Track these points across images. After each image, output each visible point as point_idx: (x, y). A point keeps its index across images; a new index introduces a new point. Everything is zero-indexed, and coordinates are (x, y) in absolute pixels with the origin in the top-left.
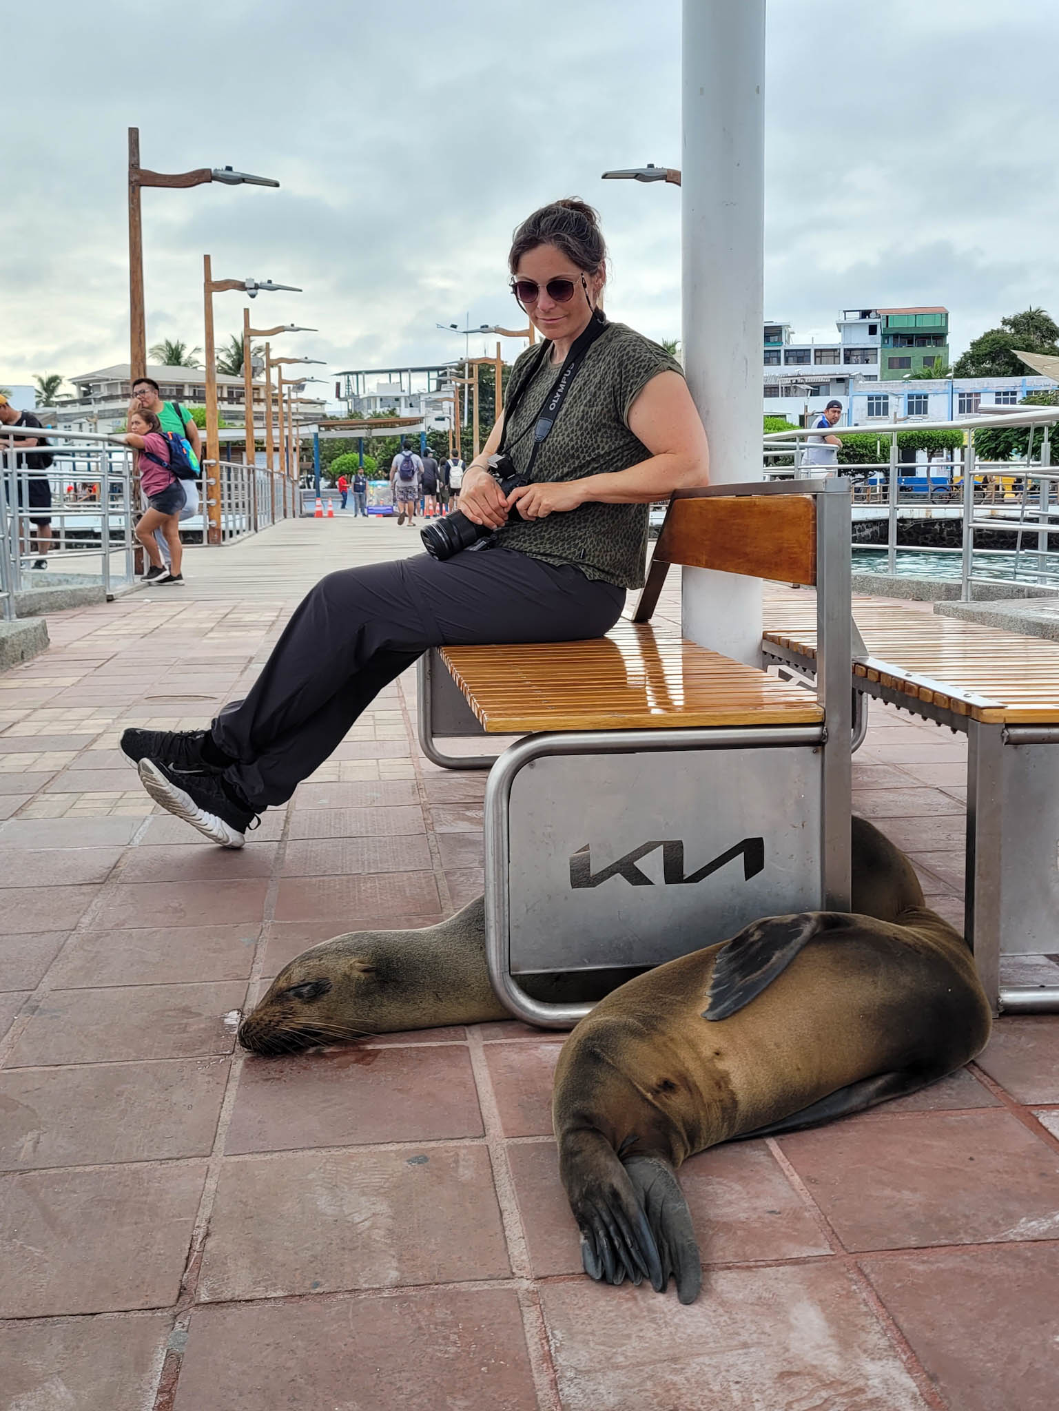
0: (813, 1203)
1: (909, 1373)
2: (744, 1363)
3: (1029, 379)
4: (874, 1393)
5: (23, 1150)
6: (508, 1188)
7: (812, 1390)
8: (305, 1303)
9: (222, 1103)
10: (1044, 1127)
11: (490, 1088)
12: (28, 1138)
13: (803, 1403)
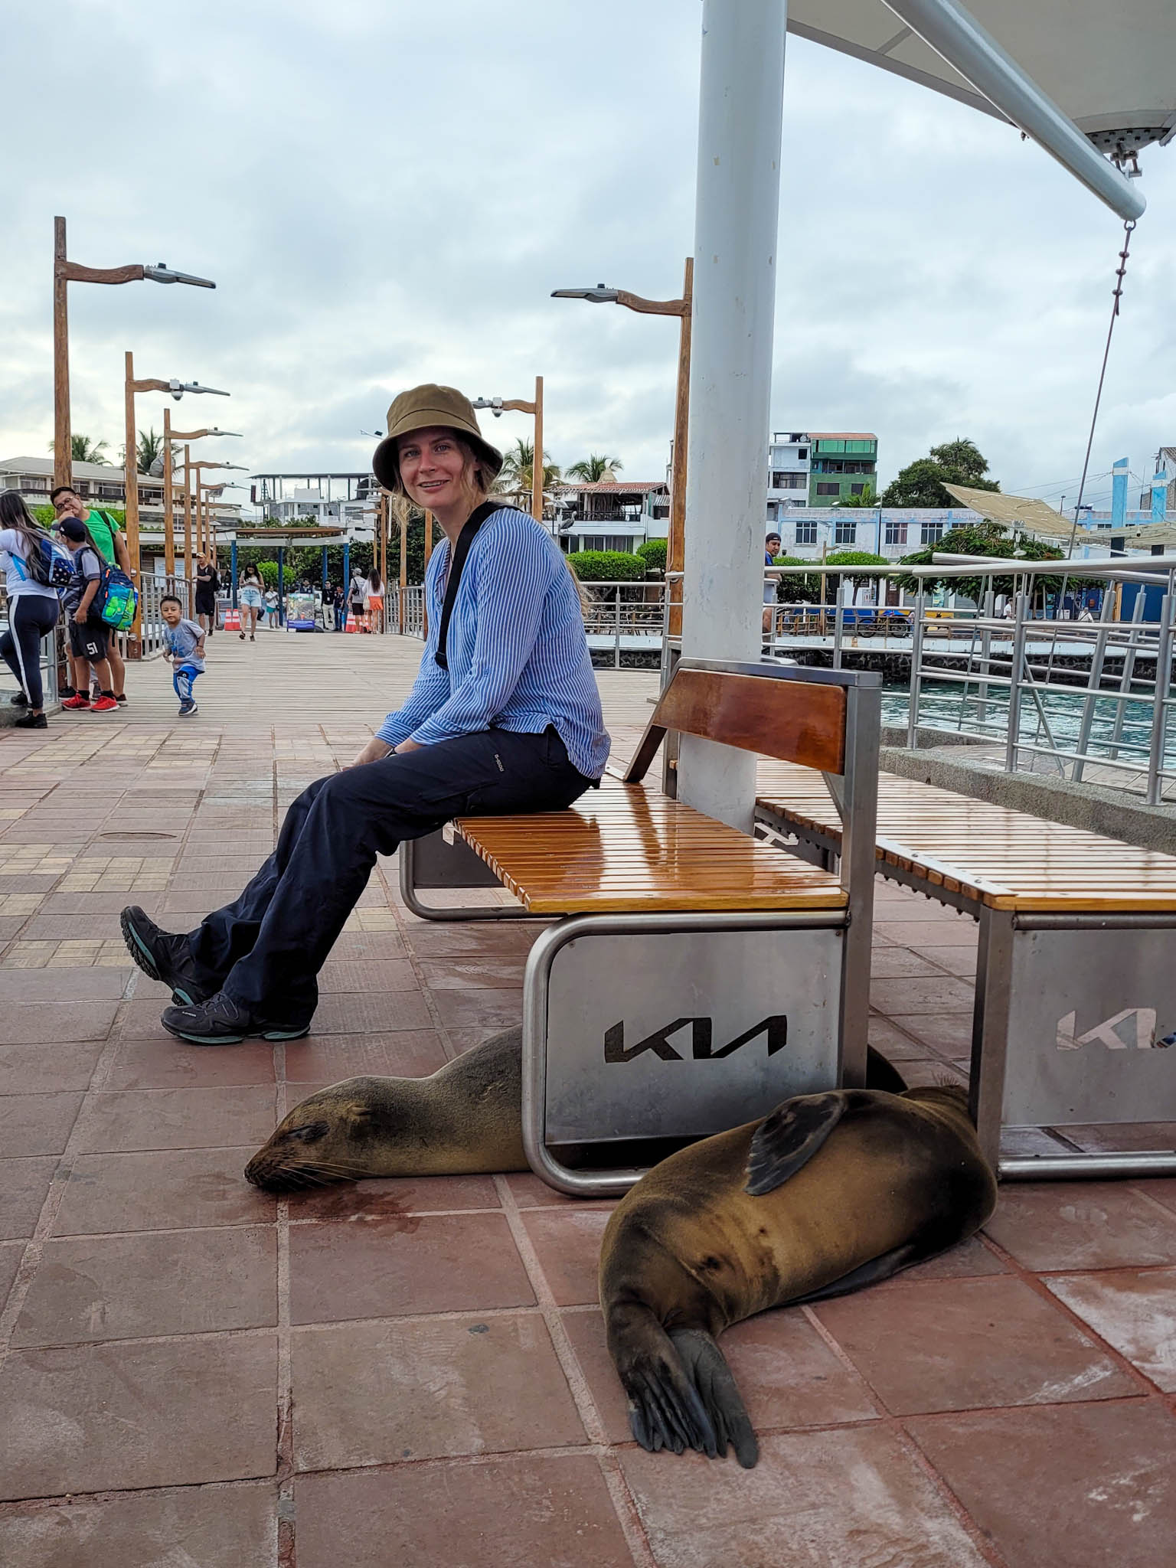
0: (854, 1368)
1: (964, 1529)
2: (815, 1523)
3: (955, 512)
4: (936, 1548)
5: (92, 1321)
6: (570, 1356)
7: (881, 1547)
8: (399, 1471)
9: (277, 1272)
10: (1053, 1294)
11: (533, 1256)
12: (94, 1309)
13: (875, 1559)
